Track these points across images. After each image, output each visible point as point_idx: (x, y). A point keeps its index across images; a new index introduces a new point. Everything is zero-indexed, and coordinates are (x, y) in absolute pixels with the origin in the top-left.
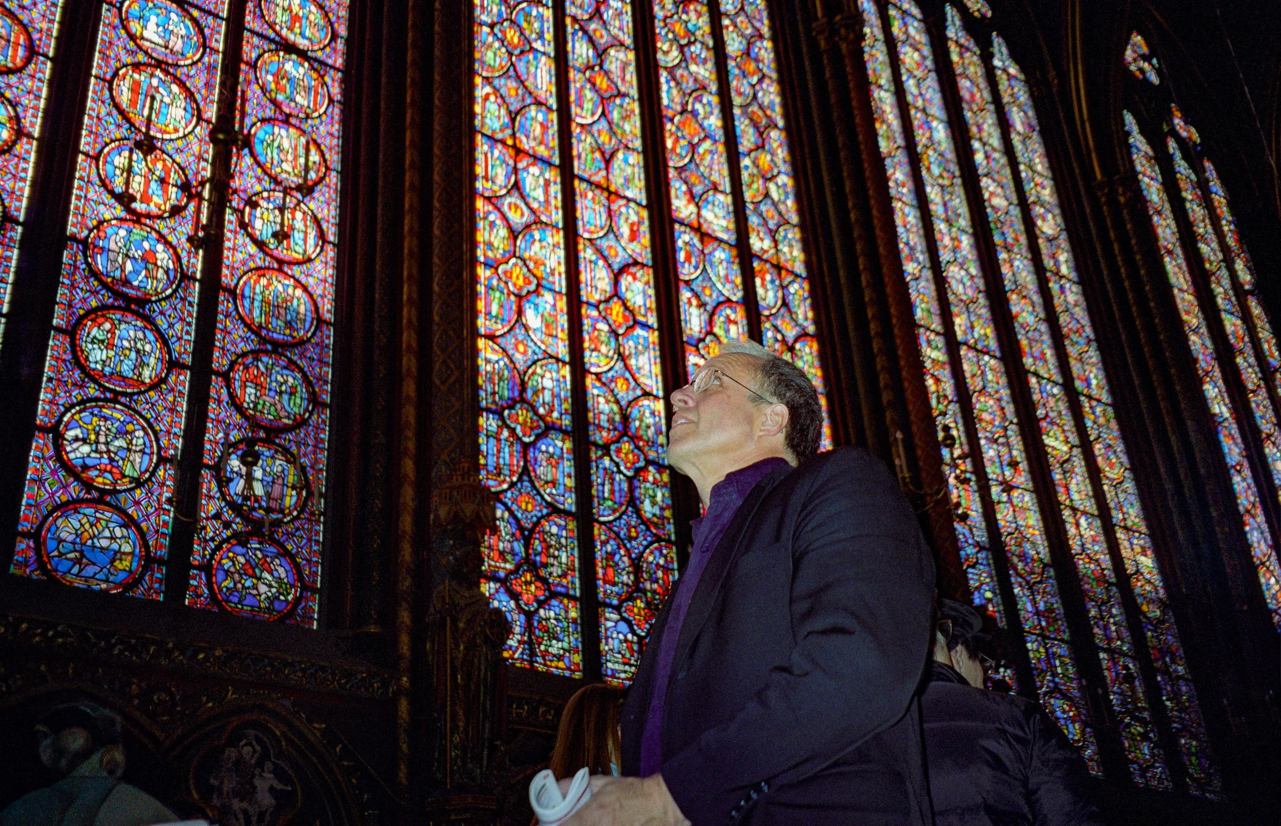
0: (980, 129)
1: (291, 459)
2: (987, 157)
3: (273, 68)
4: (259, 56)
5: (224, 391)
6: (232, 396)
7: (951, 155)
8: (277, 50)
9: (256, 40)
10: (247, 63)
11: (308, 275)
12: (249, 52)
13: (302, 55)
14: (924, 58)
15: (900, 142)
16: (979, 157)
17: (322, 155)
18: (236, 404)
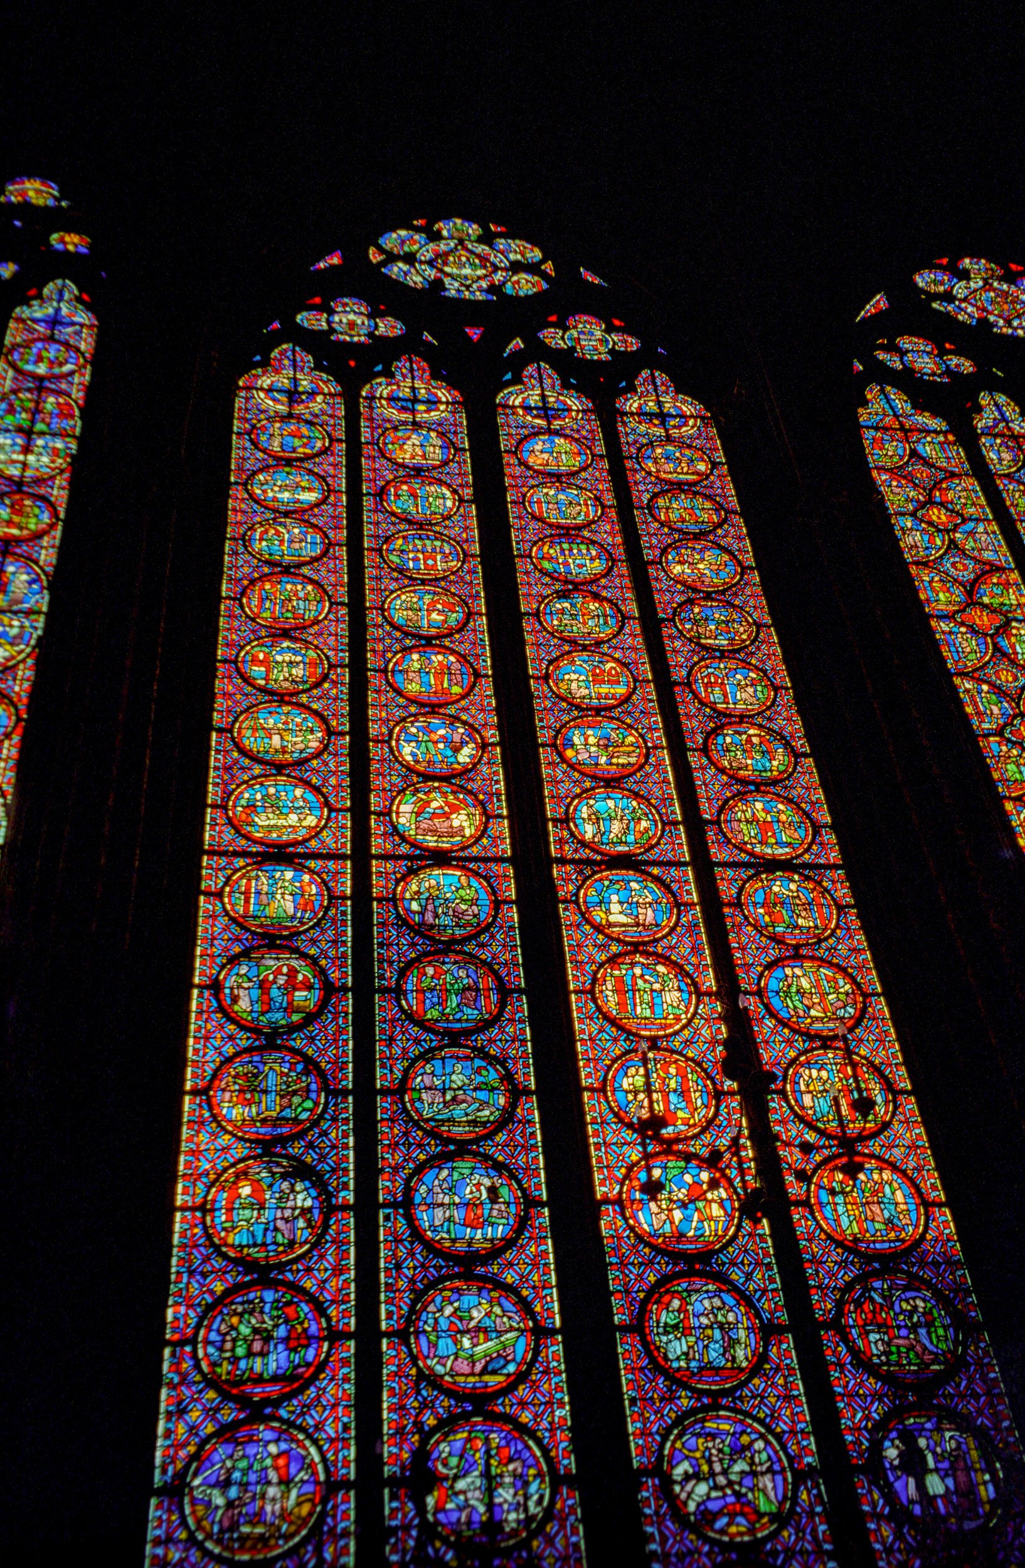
3: (760, 897)
4: (741, 890)
5: (842, 1348)
6: (853, 1351)
8: (757, 874)
9: (730, 873)
10: (730, 905)
11: (890, 1147)
12: (727, 891)
13: (787, 866)
17: (853, 981)
18: (862, 1361)
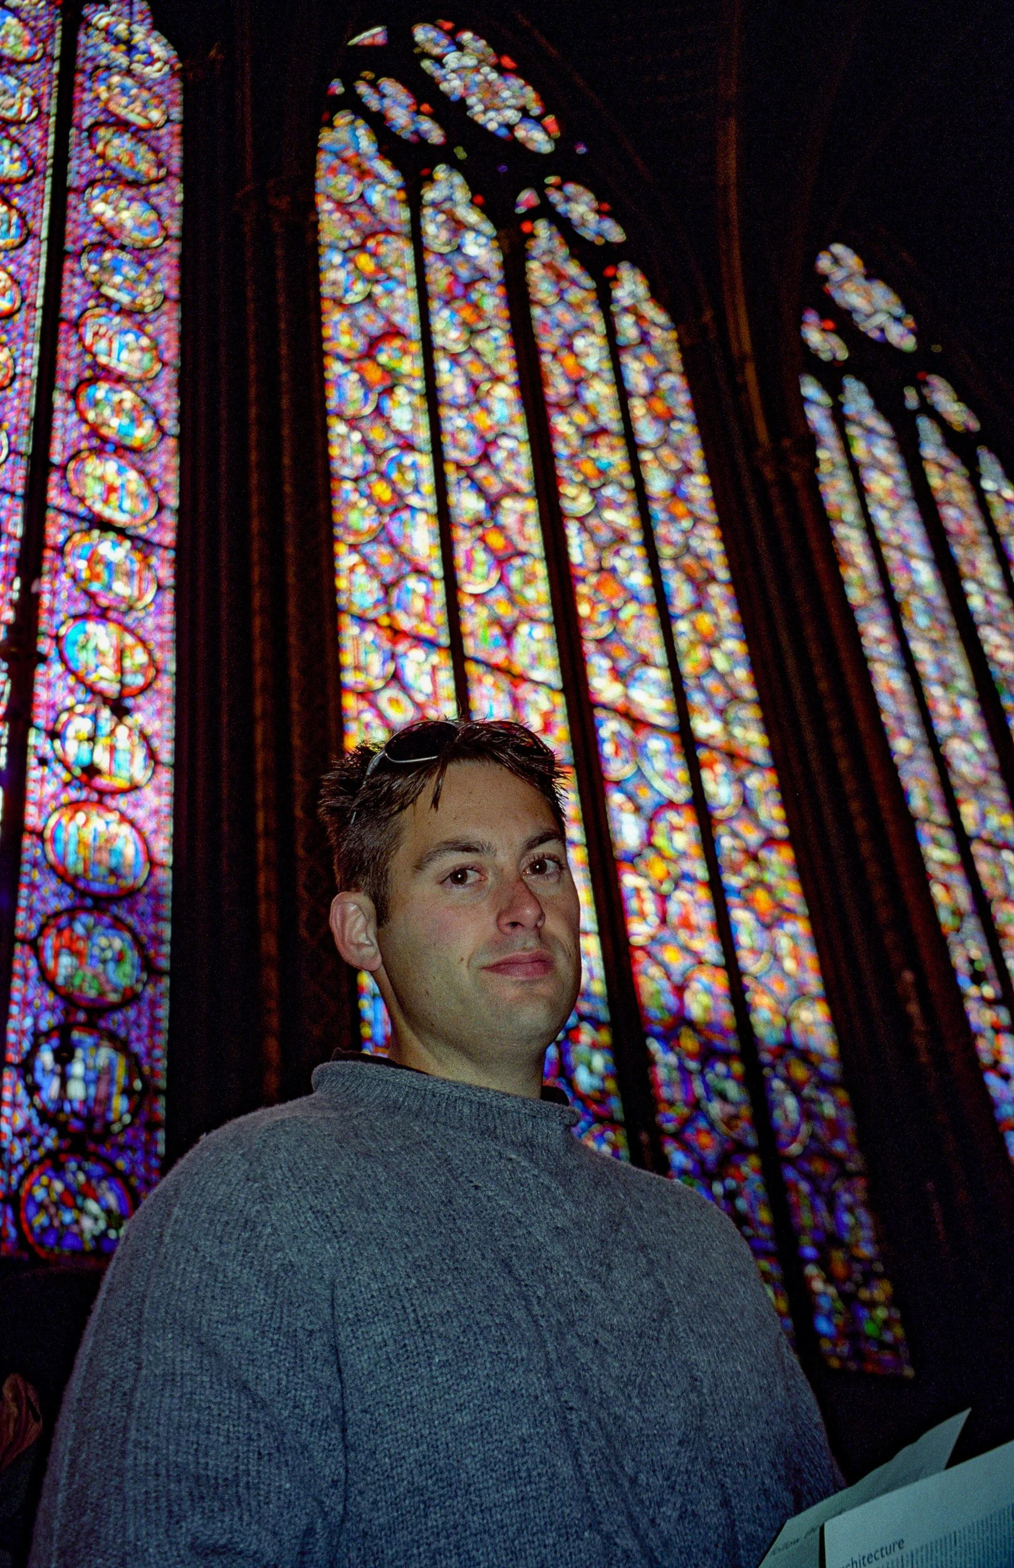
0: (973, 565)
1: (121, 1046)
2: (987, 601)
3: (86, 552)
4: (68, 539)
5: (32, 964)
6: (42, 968)
7: (940, 601)
8: (90, 529)
9: (63, 520)
10: (54, 548)
11: (136, 805)
12: (55, 535)
13: (122, 533)
14: (896, 483)
15: (875, 588)
16: (976, 602)
17: (150, 653)
18: (47, 978)
